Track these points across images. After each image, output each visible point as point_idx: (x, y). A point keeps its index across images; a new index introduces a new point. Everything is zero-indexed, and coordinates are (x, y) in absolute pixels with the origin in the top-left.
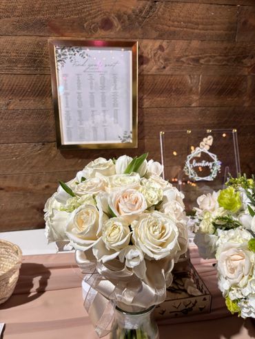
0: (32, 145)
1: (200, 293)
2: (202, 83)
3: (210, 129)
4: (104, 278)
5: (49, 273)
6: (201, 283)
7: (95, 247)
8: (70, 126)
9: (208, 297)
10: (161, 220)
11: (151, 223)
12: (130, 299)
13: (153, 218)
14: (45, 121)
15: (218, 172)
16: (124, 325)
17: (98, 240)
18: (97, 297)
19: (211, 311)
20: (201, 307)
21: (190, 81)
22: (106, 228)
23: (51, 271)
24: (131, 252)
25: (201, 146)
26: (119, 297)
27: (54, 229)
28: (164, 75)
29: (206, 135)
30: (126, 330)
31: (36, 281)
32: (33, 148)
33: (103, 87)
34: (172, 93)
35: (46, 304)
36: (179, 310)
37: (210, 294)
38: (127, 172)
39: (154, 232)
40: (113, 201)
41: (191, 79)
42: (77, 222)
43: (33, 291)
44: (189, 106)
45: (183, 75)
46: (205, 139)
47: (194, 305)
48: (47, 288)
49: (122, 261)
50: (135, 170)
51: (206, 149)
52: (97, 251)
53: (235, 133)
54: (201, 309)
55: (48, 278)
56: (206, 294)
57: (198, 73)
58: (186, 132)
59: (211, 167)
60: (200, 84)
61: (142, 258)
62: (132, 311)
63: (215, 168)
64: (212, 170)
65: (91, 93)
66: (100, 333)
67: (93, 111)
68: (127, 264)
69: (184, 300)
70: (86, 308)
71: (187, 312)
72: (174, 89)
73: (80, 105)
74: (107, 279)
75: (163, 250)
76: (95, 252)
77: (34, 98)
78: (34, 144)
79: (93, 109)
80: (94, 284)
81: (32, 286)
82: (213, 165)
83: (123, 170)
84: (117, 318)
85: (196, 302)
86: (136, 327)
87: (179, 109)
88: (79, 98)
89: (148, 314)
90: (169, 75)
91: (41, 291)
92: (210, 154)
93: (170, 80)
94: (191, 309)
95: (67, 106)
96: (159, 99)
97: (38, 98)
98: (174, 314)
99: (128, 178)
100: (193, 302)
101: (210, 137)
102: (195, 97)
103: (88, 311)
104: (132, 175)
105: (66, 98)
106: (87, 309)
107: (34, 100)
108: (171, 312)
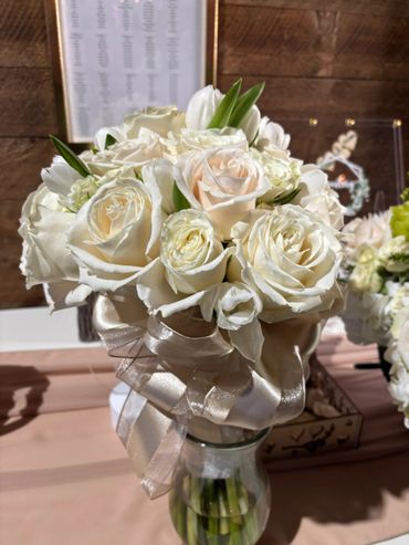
0: (10, 142)
1: (336, 414)
2: (340, 30)
3: (352, 118)
4: (159, 367)
5: (45, 383)
6: (338, 395)
7: (143, 280)
8: (85, 105)
9: (355, 419)
10: (303, 223)
11: (279, 229)
12: (224, 414)
13: (283, 218)
14: (34, 94)
15: (364, 199)
16: (202, 470)
17: (150, 265)
18: (144, 412)
19: (359, 445)
20: (341, 437)
21: (316, 22)
22: (170, 234)
23: (52, 379)
24: (234, 293)
25: (335, 151)
26: (195, 407)
27: (41, 248)
28: (268, 7)
29: (345, 130)
30: (206, 480)
31: (21, 397)
32: (11, 147)
33: (149, 26)
34: (283, 47)
35: (39, 438)
36: (301, 442)
37: (359, 413)
38: (216, 124)
39: (286, 249)
40: (185, 175)
41: (319, 17)
42: (96, 221)
43: (14, 414)
44: (313, 75)
45: (305, 10)
46: (342, 138)
47: (328, 434)
48: (42, 408)
49: (208, 317)
50: (235, 123)
51: (343, 157)
52: (148, 290)
53: (397, 128)
54: (341, 441)
55: (45, 390)
56: (349, 414)
57: (334, 7)
58: (308, 122)
59: (351, 190)
60: (336, 30)
61: (259, 306)
62: (219, 441)
63: (360, 193)
64: (353, 197)
65: (127, 37)
66: (152, 489)
67: (129, 76)
68: (221, 322)
69: (310, 425)
70: (121, 439)
71: (315, 447)
72: (286, 37)
73: (103, 61)
74: (166, 370)
75: (308, 291)
76: (144, 294)
77: (11, 43)
78: (13, 140)
79: (129, 71)
80: (138, 384)
81: (11, 404)
82: (357, 187)
83: (206, 120)
84: (184, 456)
85: (333, 428)
86: (225, 474)
87: (293, 81)
88: (102, 45)
89: (252, 448)
90: (278, 9)
91: (29, 414)
92: (352, 166)
93: (279, 20)
94: (322, 442)
95: (78, 63)
96: (257, 58)
97: (18, 43)
98: (290, 451)
99: (217, 138)
100: (328, 428)
101: (351, 133)
102: (326, 58)
103: (125, 444)
104: (227, 133)
105: (76, 45)
106: (124, 441)
107: (11, 48)
108: (284, 448)
